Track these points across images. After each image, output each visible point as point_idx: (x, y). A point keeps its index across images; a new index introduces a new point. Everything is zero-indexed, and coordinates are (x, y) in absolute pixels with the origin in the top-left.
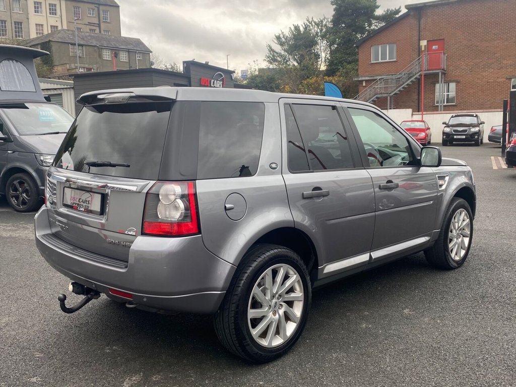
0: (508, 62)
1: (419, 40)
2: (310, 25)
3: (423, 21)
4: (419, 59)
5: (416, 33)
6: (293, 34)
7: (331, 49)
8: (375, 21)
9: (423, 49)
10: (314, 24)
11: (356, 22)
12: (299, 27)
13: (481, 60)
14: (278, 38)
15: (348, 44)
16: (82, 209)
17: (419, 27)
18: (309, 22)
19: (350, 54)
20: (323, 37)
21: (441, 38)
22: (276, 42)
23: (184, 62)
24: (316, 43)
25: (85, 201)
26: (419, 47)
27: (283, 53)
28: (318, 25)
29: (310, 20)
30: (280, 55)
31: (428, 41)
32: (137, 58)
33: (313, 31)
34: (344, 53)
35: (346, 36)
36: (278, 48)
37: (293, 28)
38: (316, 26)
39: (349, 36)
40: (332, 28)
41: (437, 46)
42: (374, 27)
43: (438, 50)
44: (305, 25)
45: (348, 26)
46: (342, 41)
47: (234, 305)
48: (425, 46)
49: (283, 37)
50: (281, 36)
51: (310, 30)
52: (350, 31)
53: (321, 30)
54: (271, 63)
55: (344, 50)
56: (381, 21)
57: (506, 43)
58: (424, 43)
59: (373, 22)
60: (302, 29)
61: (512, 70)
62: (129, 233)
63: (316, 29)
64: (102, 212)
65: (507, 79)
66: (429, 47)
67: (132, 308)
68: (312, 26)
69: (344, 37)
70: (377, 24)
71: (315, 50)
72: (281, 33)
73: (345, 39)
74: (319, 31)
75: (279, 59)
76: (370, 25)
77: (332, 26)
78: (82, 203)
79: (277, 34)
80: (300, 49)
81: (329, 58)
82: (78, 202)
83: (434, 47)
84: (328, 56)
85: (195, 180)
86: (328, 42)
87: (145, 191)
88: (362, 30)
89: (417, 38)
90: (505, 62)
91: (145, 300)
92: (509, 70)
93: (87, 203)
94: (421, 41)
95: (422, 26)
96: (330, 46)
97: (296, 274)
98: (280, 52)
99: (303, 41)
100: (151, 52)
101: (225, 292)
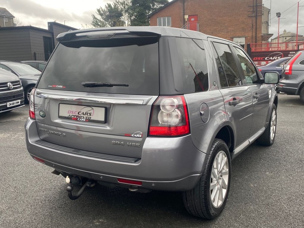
0: (231, 29)
1: (184, 15)
2: (118, 4)
3: (186, 4)
4: (184, 26)
5: (182, 11)
6: (108, 9)
7: (131, 19)
8: (156, 3)
9: (186, 20)
10: (120, 4)
11: (146, 3)
12: (111, 5)
13: (217, 27)
14: (99, 11)
15: (141, 16)
16: (83, 120)
17: (184, 8)
18: (117, 3)
19: (143, 23)
20: (126, 11)
21: (196, 14)
22: (98, 13)
23: (49, 23)
24: (122, 15)
25: (86, 114)
26: (184, 19)
27: (102, 20)
28: (122, 4)
29: (118, 1)
30: (100, 21)
31: (189, 16)
32: (4, 21)
33: (119, 7)
34: (140, 21)
35: (141, 12)
36: (99, 17)
37: (107, 5)
38: (121, 5)
39: (142, 12)
40: (132, 6)
41: (194, 19)
42: (156, 7)
43: (194, 21)
44: (115, 4)
45: (141, 5)
46: (138, 15)
47: (204, 182)
48: (187, 18)
49: (102, 11)
50: (101, 10)
51: (117, 7)
52: (142, 8)
53: (125, 7)
54: (95, 26)
55: (139, 20)
56: (159, 3)
57: (230, 18)
58: (186, 17)
59: (155, 3)
60: (113, 6)
61: (233, 33)
62: (135, 136)
63: (121, 6)
64: (106, 121)
65: (231, 38)
66: (189, 19)
67: (134, 192)
68: (119, 4)
69: (139, 12)
70: (158, 5)
71: (121, 19)
72: (100, 8)
73: (140, 13)
74: (123, 7)
75: (99, 23)
76: (153, 6)
77: (131, 5)
78: (82, 115)
79: (98, 9)
80: (113, 18)
81: (130, 24)
82: (77, 115)
83: (192, 19)
84: (129, 23)
85: (183, 94)
86: (129, 15)
87: (150, 103)
88: (149, 8)
89: (183, 14)
90: (230, 29)
91: (153, 185)
92: (232, 33)
93: (89, 114)
94: (185, 16)
95: (185, 7)
96: (131, 17)
97: (226, 157)
98: (100, 19)
99: (115, 13)
100: (14, 17)
101: (202, 174)
